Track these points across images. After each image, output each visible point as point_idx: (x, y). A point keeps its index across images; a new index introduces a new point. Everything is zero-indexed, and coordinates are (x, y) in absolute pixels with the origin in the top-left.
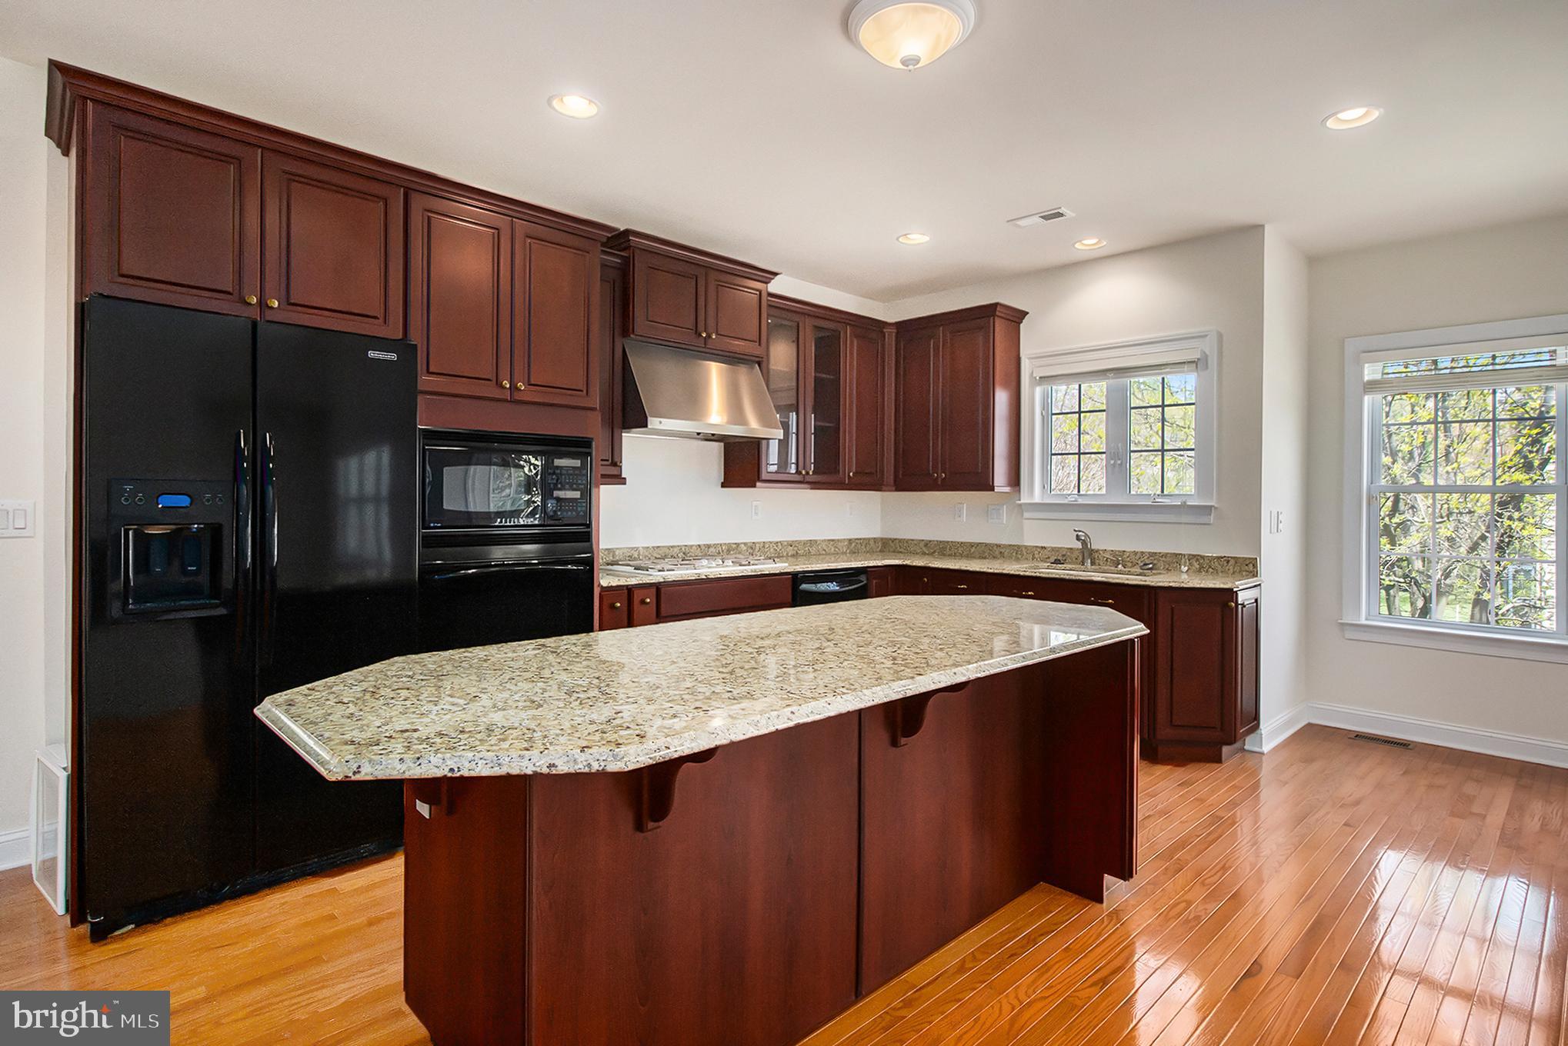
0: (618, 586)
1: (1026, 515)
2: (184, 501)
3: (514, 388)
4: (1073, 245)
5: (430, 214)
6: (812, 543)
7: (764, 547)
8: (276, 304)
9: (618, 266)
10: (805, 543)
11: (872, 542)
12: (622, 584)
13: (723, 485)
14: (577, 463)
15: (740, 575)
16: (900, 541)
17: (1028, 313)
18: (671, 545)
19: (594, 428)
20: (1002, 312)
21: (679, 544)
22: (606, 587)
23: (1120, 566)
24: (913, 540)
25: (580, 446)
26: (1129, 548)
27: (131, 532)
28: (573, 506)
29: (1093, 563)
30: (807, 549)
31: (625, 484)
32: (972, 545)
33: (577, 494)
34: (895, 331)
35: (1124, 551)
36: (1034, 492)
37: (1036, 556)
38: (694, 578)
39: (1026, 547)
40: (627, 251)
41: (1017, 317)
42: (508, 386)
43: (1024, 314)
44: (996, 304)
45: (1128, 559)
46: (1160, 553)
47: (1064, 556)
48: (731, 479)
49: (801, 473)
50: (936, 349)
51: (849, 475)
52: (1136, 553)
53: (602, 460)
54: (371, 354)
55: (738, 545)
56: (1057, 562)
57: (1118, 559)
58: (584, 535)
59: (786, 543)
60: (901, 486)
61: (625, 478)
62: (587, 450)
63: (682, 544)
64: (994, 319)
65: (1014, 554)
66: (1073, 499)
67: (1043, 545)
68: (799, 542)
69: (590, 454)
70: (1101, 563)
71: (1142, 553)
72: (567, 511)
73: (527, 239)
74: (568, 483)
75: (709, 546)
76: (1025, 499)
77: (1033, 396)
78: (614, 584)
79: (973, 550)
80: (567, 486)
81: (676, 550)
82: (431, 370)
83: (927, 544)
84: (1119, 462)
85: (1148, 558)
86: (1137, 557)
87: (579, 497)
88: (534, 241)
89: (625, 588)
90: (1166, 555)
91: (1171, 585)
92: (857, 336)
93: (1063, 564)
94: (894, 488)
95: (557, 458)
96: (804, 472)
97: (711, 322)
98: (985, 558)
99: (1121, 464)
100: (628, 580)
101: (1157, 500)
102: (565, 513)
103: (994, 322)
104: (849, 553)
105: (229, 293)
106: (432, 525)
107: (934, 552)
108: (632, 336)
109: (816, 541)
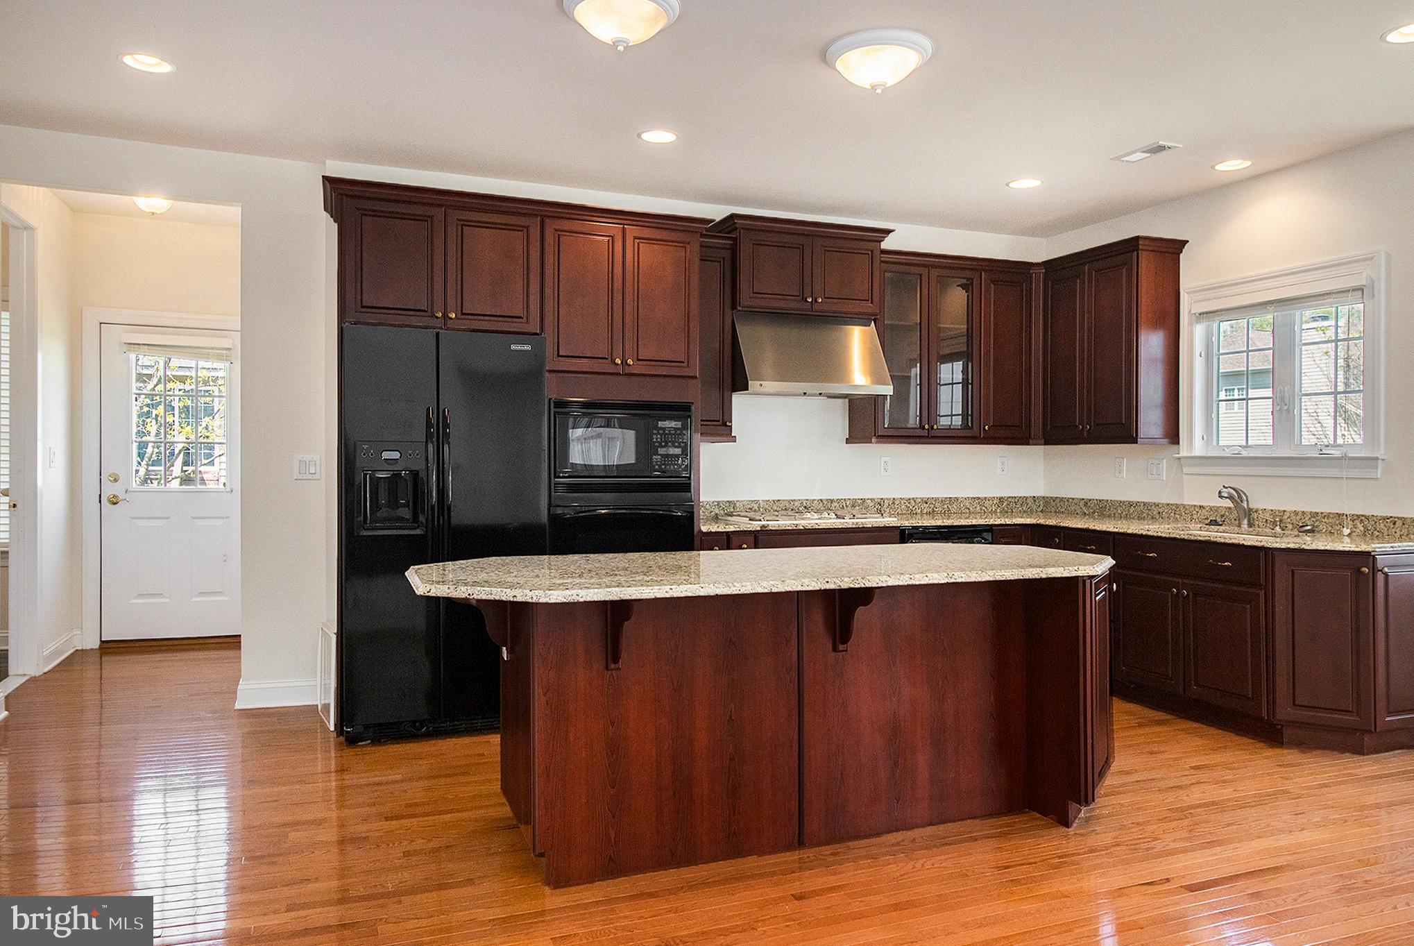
0: (716, 532)
1: (1186, 470)
2: (396, 455)
3: (624, 362)
4: (1213, 167)
5: (559, 233)
6: (951, 500)
7: (893, 503)
8: (453, 316)
9: (729, 247)
10: (943, 501)
11: (1030, 502)
12: (721, 530)
13: (848, 441)
14: (677, 424)
15: (840, 527)
16: (1062, 499)
17: (1183, 243)
18: (792, 499)
19: (693, 394)
20: (1144, 245)
21: (801, 498)
22: (705, 533)
23: (1278, 528)
24: (1073, 499)
25: (681, 410)
26: (1290, 507)
27: (368, 476)
28: (672, 461)
29: (1250, 525)
30: (946, 506)
31: (735, 441)
32: (1131, 504)
33: (678, 451)
34: (1044, 271)
35: (1284, 511)
36: (1194, 442)
37: (1195, 517)
38: (791, 528)
39: (1184, 506)
40: (735, 232)
41: (1173, 248)
42: (620, 362)
43: (1180, 245)
44: (1137, 238)
45: (1289, 520)
46: (1322, 513)
47: (1222, 516)
48: (856, 435)
49: (924, 428)
50: (1083, 288)
51: (984, 429)
52: (1296, 513)
53: (702, 421)
54: (513, 347)
55: (864, 500)
56: (1214, 523)
57: (1278, 520)
58: (684, 486)
59: (920, 500)
60: (1050, 438)
61: (735, 437)
62: (688, 414)
63: (803, 498)
64: (1138, 254)
65: (1172, 514)
66: (1236, 452)
67: (1201, 504)
68: (936, 499)
69: (690, 416)
70: (1261, 524)
71: (1303, 513)
72: (670, 465)
73: (636, 240)
74: (670, 441)
75: (832, 501)
76: (1184, 450)
77: (1193, 336)
78: (713, 530)
79: (1132, 509)
80: (670, 444)
81: (796, 504)
82: (560, 354)
83: (1087, 502)
84: (1286, 408)
85: (1310, 519)
86: (1298, 518)
87: (680, 453)
88: (641, 241)
89: (725, 534)
90: (1328, 516)
91: (1289, 546)
92: (993, 281)
93: (1221, 525)
94: (1043, 442)
95: (661, 420)
96: (927, 427)
97: (817, 288)
98: (1144, 519)
99: (1288, 410)
100: (727, 527)
101: (1324, 452)
102: (668, 467)
103: (1138, 257)
104: (1001, 512)
105: (424, 311)
106: (561, 475)
107: (1094, 512)
108: (739, 308)
109: (957, 499)
